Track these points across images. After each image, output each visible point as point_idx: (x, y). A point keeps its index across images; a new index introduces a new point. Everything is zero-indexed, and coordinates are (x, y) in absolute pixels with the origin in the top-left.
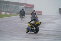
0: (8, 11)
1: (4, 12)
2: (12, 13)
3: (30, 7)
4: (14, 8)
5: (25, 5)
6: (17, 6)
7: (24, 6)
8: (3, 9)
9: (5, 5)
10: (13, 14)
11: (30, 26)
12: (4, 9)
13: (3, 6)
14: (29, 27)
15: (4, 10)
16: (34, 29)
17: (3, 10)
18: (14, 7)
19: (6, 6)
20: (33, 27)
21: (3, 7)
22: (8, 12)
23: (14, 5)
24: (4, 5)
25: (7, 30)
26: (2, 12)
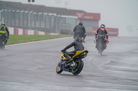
0: (42, 27)
1: (32, 29)
2: (49, 32)
3: (92, 18)
4: (55, 21)
5: (80, 15)
6: (63, 16)
7: (77, 17)
8: (29, 22)
9: (35, 13)
10: (52, 34)
11: (65, 58)
12: (33, 23)
13: (29, 16)
14: (62, 61)
15: (33, 26)
16: (72, 65)
17: (29, 24)
18: (55, 19)
19: (37, 15)
20: (71, 62)
21: (29, 18)
22: (42, 30)
23: (55, 15)
24: (31, 14)
25: (39, 69)
26: (28, 29)
